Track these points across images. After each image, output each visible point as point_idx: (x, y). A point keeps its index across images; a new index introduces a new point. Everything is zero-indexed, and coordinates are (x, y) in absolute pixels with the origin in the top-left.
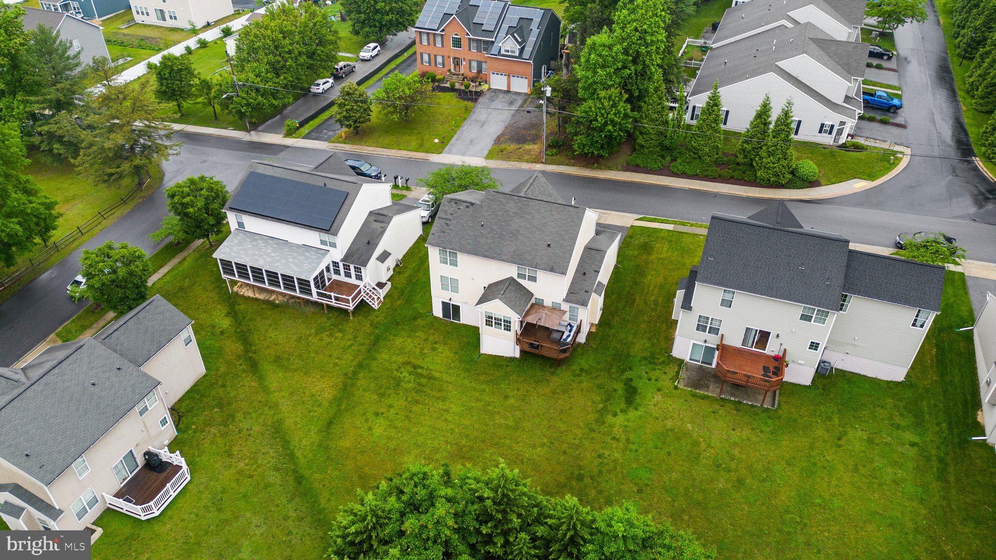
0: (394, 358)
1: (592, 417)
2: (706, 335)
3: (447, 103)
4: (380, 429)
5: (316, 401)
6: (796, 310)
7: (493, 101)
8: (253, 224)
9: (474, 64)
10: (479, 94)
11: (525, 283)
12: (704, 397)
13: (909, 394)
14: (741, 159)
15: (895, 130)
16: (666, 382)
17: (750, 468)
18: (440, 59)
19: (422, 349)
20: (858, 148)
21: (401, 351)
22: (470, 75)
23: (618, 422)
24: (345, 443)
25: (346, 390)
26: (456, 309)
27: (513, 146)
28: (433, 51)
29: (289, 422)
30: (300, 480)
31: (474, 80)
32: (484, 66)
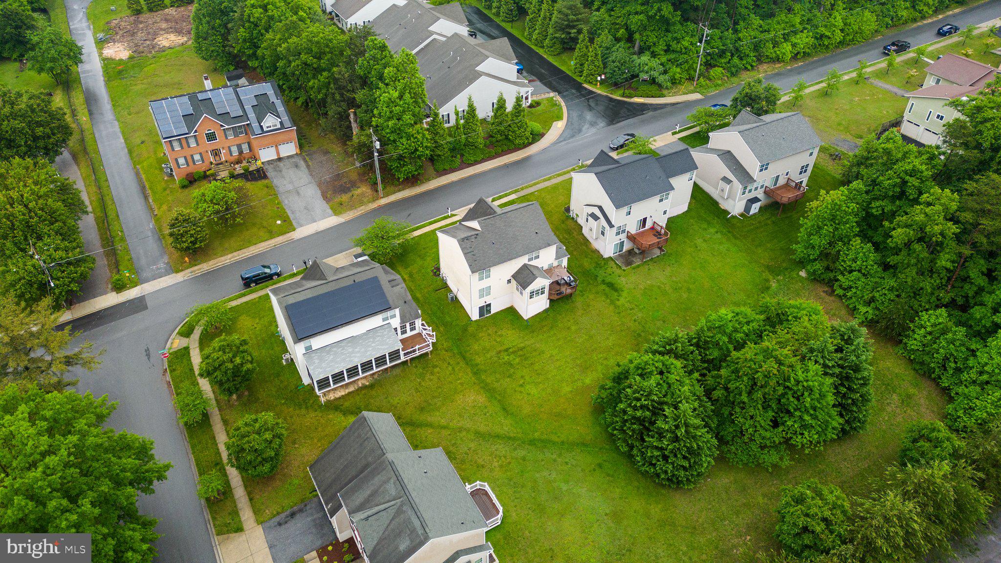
0: (488, 356)
1: (612, 308)
2: (619, 236)
3: (253, 188)
4: (533, 391)
5: (480, 407)
6: (657, 199)
7: (281, 171)
8: (317, 342)
9: (235, 149)
10: (259, 171)
11: (533, 263)
12: (638, 266)
16: (617, 271)
17: (685, 281)
18: (197, 157)
19: (495, 340)
20: (537, 104)
21: (485, 349)
22: (232, 159)
23: (622, 301)
24: (527, 410)
25: (489, 390)
26: (489, 306)
28: (188, 152)
29: (482, 428)
30: (532, 442)
31: (239, 162)
32: (245, 147)
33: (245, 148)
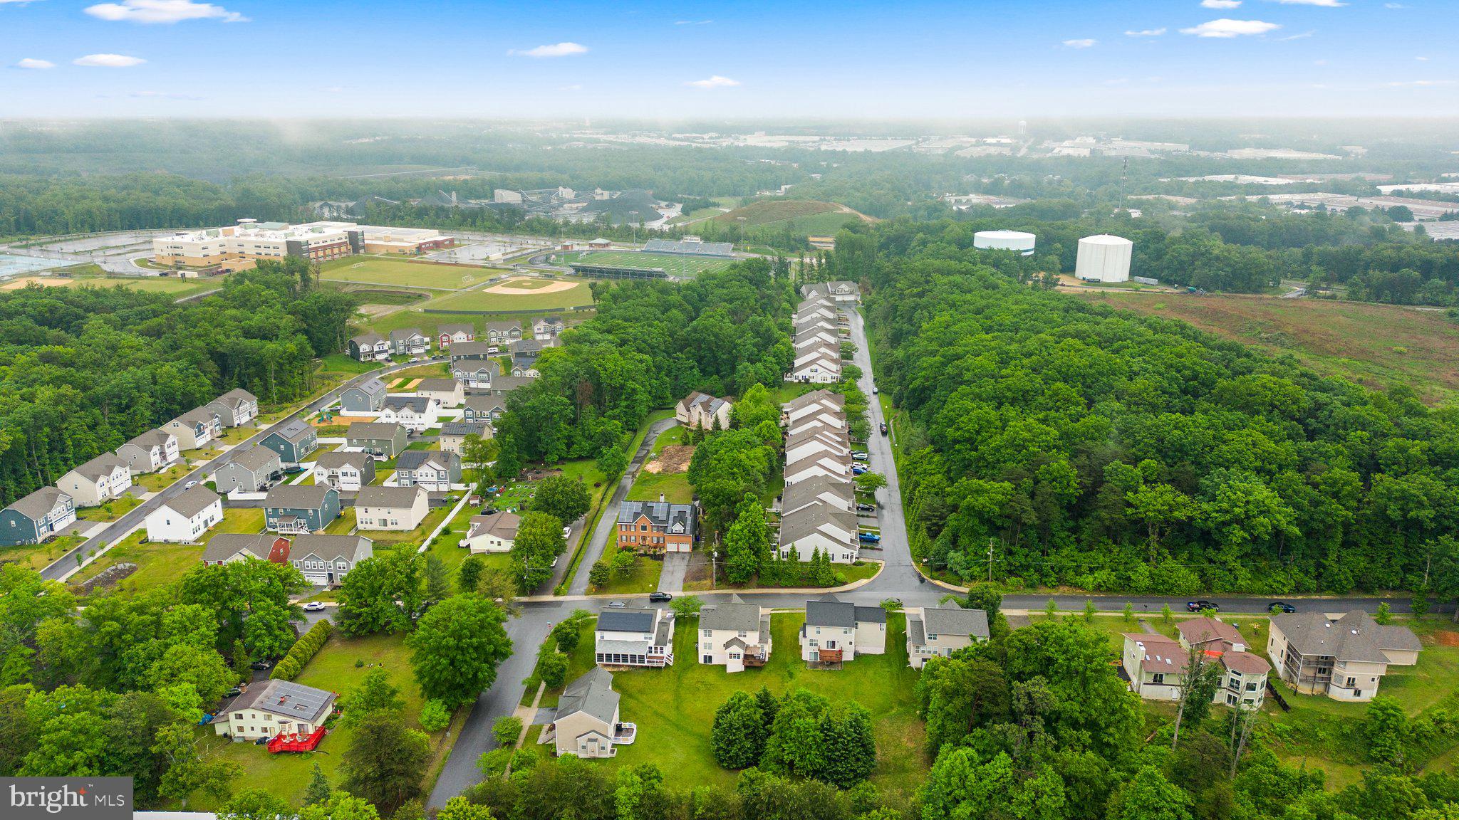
0: (692, 681)
2: (814, 647)
3: (648, 563)
4: (699, 705)
5: (666, 701)
6: (841, 630)
7: (673, 559)
8: (609, 636)
9: (655, 539)
10: (663, 556)
11: (741, 638)
12: (817, 671)
13: (887, 657)
14: (810, 575)
15: (877, 552)
16: (802, 668)
18: (633, 538)
20: (861, 564)
21: (693, 678)
22: (652, 545)
23: (788, 682)
24: (688, 711)
25: (677, 696)
26: (710, 657)
27: (695, 583)
28: (628, 534)
29: (660, 710)
30: (677, 726)
31: (655, 547)
32: (661, 539)
33: (661, 542)
